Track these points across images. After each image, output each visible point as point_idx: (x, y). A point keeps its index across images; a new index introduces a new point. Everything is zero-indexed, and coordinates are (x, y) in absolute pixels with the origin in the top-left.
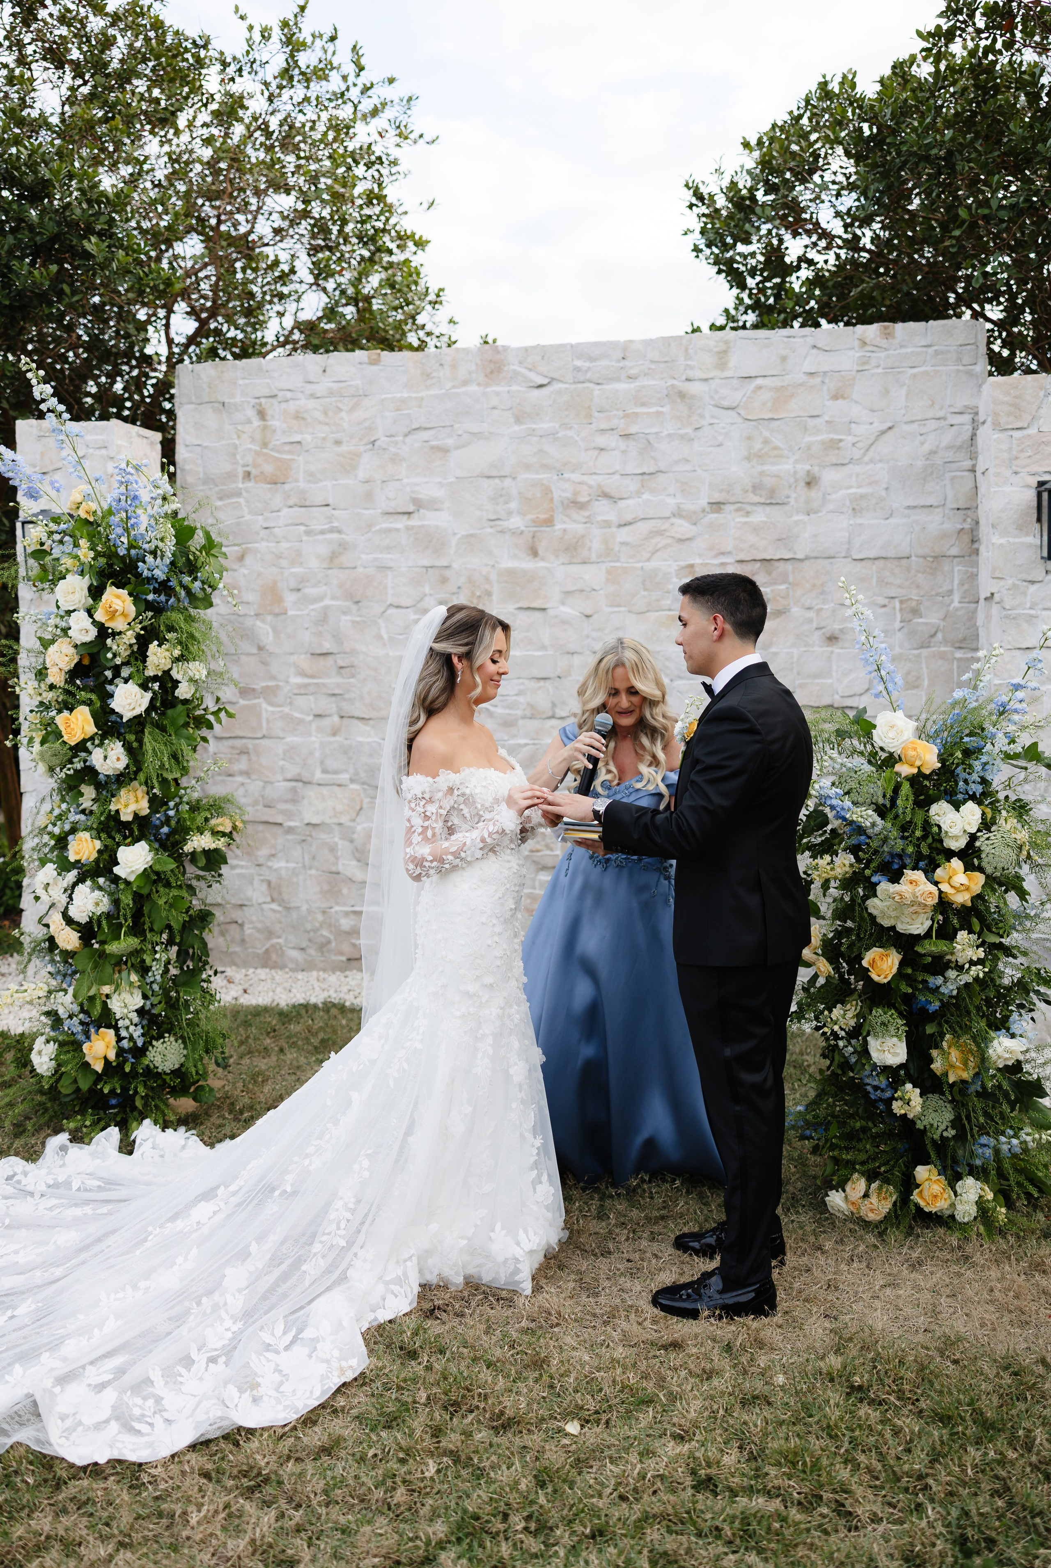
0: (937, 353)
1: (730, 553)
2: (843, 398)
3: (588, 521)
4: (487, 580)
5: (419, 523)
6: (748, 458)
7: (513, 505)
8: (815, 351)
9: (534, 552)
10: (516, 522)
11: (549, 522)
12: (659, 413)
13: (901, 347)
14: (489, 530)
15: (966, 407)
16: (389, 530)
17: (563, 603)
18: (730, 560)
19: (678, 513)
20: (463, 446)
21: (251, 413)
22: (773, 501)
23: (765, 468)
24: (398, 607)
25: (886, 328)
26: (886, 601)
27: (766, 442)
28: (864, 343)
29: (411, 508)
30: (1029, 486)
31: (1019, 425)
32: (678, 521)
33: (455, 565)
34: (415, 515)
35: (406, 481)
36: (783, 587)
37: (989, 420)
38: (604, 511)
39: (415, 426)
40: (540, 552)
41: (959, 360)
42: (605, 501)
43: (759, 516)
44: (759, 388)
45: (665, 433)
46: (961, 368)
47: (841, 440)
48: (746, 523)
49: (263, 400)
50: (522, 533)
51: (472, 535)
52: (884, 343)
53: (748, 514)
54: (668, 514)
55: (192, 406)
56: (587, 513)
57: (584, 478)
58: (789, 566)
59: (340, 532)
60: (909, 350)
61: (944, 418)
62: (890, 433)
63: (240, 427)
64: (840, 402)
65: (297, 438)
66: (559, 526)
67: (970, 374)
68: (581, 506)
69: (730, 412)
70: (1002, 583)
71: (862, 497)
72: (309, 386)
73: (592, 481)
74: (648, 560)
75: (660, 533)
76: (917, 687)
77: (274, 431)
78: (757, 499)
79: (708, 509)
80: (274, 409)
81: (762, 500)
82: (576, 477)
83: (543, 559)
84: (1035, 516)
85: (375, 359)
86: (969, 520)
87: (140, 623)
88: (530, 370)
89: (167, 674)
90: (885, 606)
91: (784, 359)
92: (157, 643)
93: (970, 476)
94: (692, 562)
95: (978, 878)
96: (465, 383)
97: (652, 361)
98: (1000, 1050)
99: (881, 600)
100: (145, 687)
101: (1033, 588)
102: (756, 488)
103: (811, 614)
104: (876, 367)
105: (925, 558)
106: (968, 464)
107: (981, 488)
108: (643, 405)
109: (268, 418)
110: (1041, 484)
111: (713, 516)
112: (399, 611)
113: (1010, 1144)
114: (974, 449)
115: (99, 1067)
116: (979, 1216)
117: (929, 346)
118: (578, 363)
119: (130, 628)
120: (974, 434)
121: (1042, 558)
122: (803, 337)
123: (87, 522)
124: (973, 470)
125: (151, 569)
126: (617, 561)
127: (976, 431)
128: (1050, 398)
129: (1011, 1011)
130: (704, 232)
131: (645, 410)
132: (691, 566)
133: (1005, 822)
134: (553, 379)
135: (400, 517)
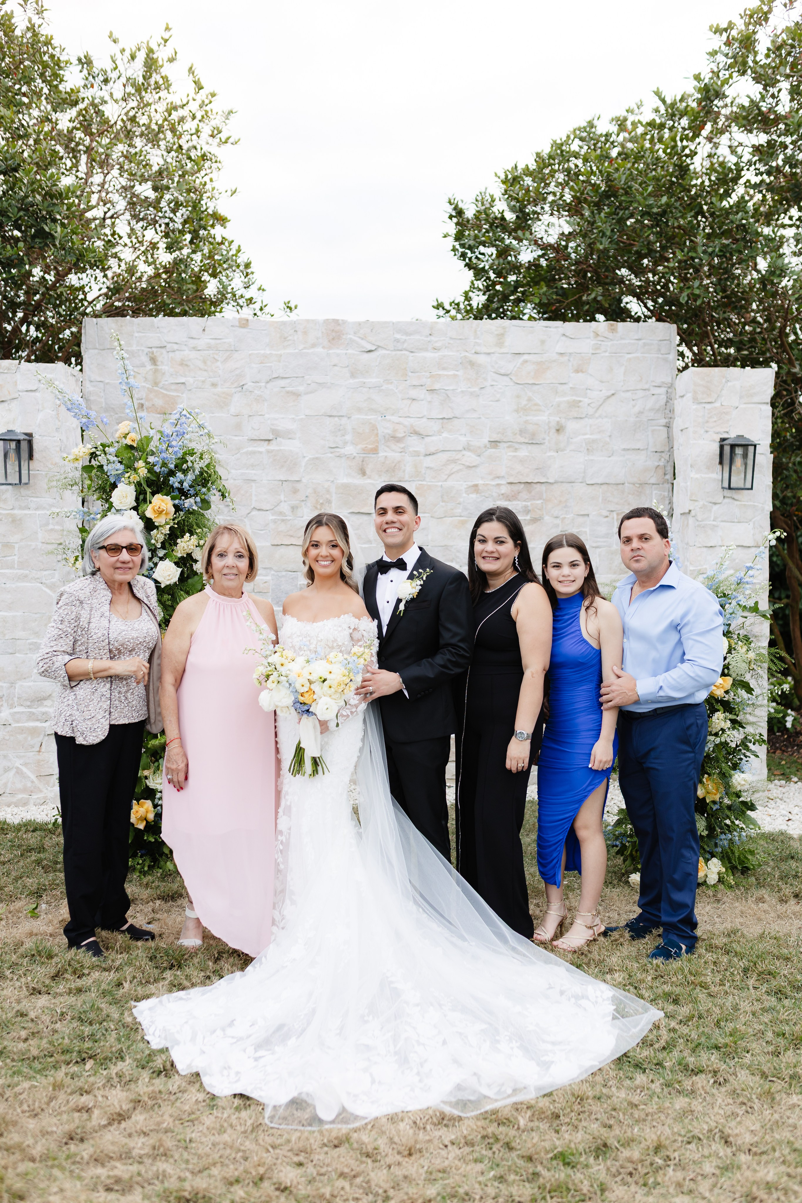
0: (645, 344)
1: (503, 477)
2: (582, 372)
3: (403, 451)
4: (328, 491)
5: (277, 448)
6: (517, 411)
7: (348, 437)
8: (564, 338)
9: (363, 473)
10: (350, 450)
11: (375, 451)
12: (456, 376)
13: (622, 339)
14: (330, 455)
15: (663, 383)
16: (254, 453)
18: (503, 482)
19: (467, 448)
20: (311, 392)
21: (145, 359)
22: (534, 442)
23: (529, 418)
24: (259, 510)
25: (612, 325)
26: (607, 514)
27: (530, 400)
28: (597, 335)
29: (271, 437)
30: (714, 441)
31: (710, 400)
32: (467, 453)
33: (304, 480)
34: (274, 442)
35: (267, 416)
36: (539, 502)
37: (689, 396)
38: (415, 444)
39: (274, 376)
40: (368, 472)
41: (659, 350)
42: (415, 437)
43: (524, 452)
44: (526, 361)
45: (460, 390)
46: (660, 356)
47: (580, 401)
48: (514, 456)
49: (154, 350)
50: (354, 458)
51: (317, 458)
52: (610, 335)
53: (516, 450)
54: (461, 448)
55: (96, 351)
56: (402, 445)
57: (401, 420)
58: (543, 487)
60: (627, 341)
61: (648, 390)
62: (613, 397)
64: (580, 375)
65: (182, 380)
66: (382, 454)
67: (666, 360)
68: (398, 440)
69: (505, 378)
70: (696, 503)
71: (594, 441)
72: (192, 341)
73: (407, 422)
74: (446, 480)
75: (455, 461)
78: (523, 440)
79: (488, 446)
80: (162, 356)
81: (526, 441)
82: (395, 419)
83: (369, 478)
84: (718, 460)
85: (244, 324)
86: (663, 460)
87: (173, 520)
88: (362, 339)
89: (189, 555)
90: (607, 517)
91: (543, 342)
92: (188, 535)
93: (665, 429)
94: (477, 483)
95: (729, 681)
96: (313, 346)
97: (451, 338)
98: (739, 779)
99: (605, 513)
100: (177, 564)
101: (716, 507)
102: (522, 432)
103: (558, 521)
104: (605, 352)
105: (634, 484)
106: (663, 421)
107: (679, 440)
108: (444, 369)
109: (158, 363)
110: (723, 440)
111: (494, 450)
112: (261, 512)
113: (740, 836)
114: (667, 411)
115: (141, 826)
116: (719, 881)
117: (639, 339)
118: (398, 336)
119: (167, 523)
120: (667, 402)
121: (723, 488)
122: (556, 327)
123: (131, 447)
124: (668, 426)
125: (181, 483)
126: (424, 480)
127: (669, 400)
128: (729, 384)
129: (741, 759)
130: (459, 237)
131: (445, 373)
132: (476, 486)
133: (741, 648)
134: (379, 346)
135: (263, 442)
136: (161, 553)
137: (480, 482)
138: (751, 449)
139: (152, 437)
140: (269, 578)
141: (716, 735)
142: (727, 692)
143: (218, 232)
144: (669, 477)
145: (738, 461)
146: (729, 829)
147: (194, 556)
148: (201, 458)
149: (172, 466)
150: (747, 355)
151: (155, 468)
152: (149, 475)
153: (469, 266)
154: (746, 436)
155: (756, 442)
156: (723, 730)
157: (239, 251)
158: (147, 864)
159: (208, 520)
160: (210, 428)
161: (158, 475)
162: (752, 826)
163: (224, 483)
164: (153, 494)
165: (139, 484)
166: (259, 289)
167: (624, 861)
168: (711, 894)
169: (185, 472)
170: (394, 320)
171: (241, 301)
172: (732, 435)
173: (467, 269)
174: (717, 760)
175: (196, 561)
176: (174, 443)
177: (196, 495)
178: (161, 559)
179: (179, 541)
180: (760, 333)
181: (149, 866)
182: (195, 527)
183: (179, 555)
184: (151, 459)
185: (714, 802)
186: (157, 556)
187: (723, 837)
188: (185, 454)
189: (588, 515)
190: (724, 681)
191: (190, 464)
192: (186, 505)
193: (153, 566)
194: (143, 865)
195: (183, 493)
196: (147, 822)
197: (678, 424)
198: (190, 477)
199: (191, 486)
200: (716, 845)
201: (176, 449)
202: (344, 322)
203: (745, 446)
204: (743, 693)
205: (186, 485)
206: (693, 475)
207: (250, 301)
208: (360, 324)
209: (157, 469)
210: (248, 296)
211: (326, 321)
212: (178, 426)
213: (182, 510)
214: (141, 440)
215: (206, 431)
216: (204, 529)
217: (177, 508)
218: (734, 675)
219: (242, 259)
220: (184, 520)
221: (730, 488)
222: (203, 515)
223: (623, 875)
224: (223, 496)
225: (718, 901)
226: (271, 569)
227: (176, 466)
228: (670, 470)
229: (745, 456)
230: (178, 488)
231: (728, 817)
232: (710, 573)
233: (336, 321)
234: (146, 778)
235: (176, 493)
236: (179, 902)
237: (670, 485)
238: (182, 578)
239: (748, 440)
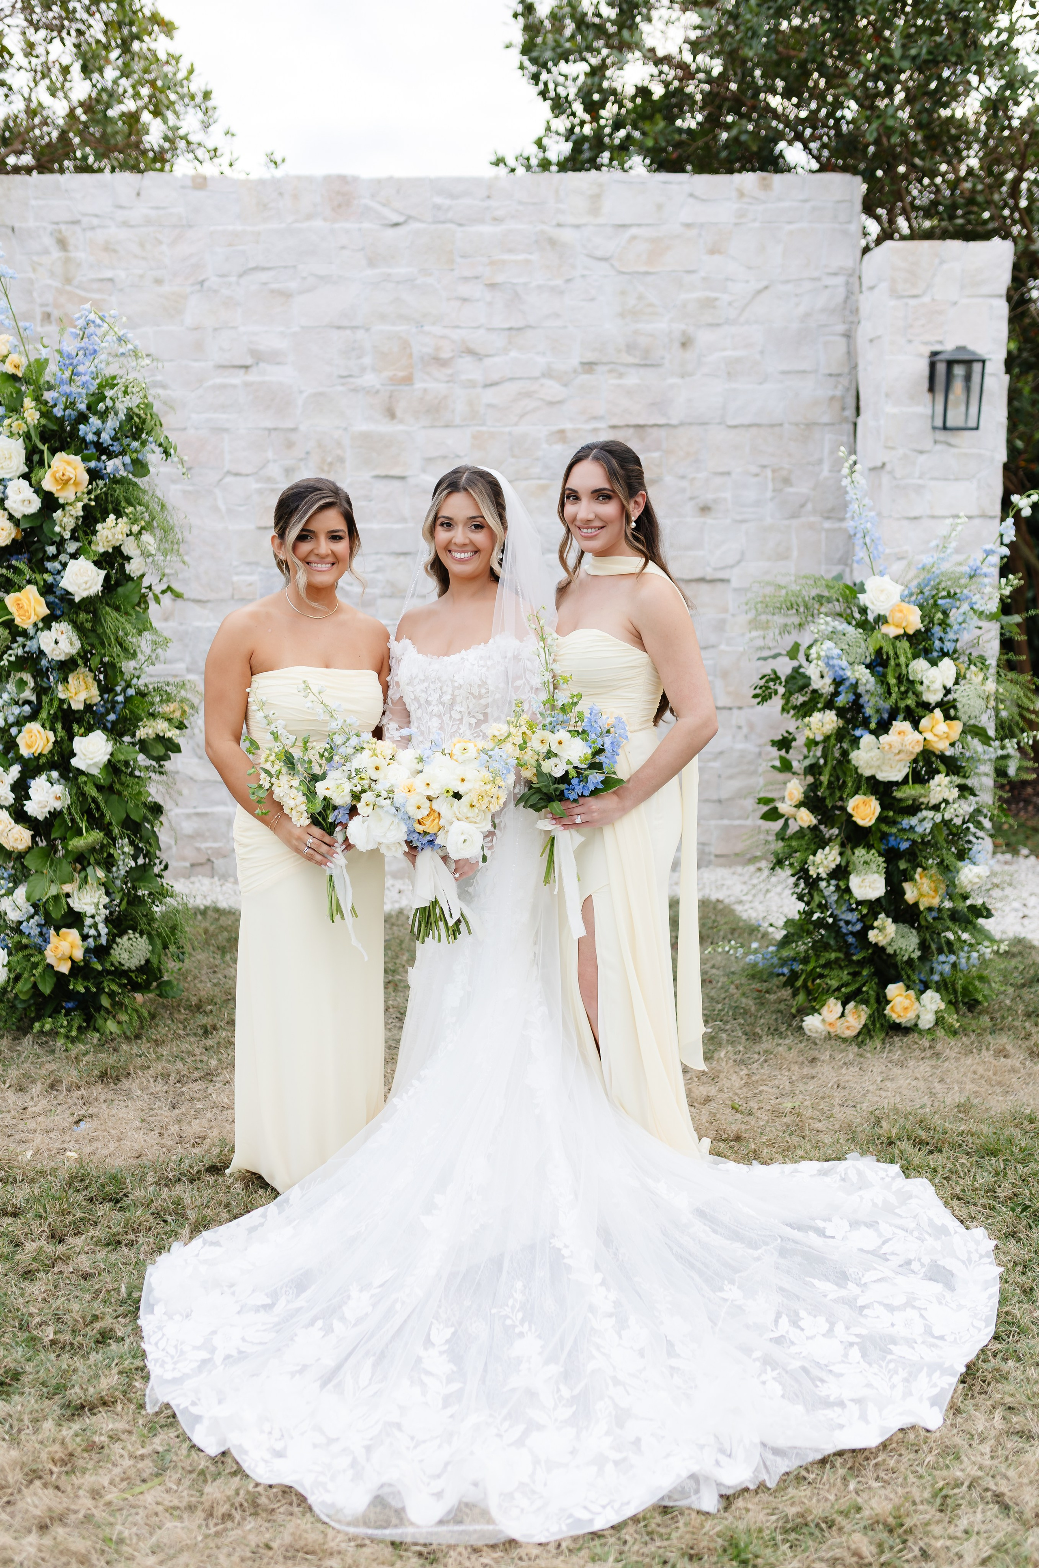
0: (814, 210)
1: (603, 417)
2: (719, 252)
3: (451, 380)
4: (339, 444)
5: (259, 379)
6: (622, 315)
7: (367, 360)
8: (691, 200)
9: (392, 414)
10: (370, 379)
11: (408, 380)
12: (528, 262)
13: (780, 201)
14: (340, 388)
16: (224, 387)
17: (424, 471)
18: (601, 425)
19: (548, 374)
20: (309, 291)
21: (48, 241)
22: (648, 363)
23: (640, 326)
24: (237, 474)
25: (764, 179)
26: (759, 470)
27: (640, 297)
28: (741, 194)
29: (249, 361)
30: (921, 356)
31: (915, 293)
32: (548, 382)
33: (303, 428)
34: (254, 370)
35: (242, 329)
36: (660, 454)
37: (884, 286)
38: (468, 369)
39: (252, 265)
40: (399, 413)
41: (837, 215)
42: (468, 359)
43: (632, 379)
44: (634, 238)
45: (535, 284)
46: (837, 227)
47: (716, 299)
48: (619, 386)
49: (63, 227)
50: (377, 392)
51: (321, 394)
52: (761, 196)
53: (621, 375)
54: (537, 374)
56: (449, 371)
57: (447, 331)
58: (663, 433)
59: (164, 387)
60: (787, 205)
62: (767, 293)
63: (35, 258)
64: (716, 257)
65: (109, 274)
66: (418, 385)
67: (845, 234)
68: (442, 363)
69: (603, 264)
70: (893, 453)
71: (737, 360)
72: (120, 211)
73: (456, 335)
74: (516, 424)
75: (529, 395)
76: (786, 558)
77: (79, 265)
78: (631, 360)
79: (580, 370)
80: (76, 237)
81: (636, 361)
82: (437, 330)
83: (401, 422)
84: (926, 385)
85: (200, 183)
86: (840, 387)
87: (89, 493)
88: (384, 205)
89: (117, 549)
90: (757, 475)
91: (660, 207)
92: (112, 517)
93: (843, 341)
94: (562, 427)
95: (957, 726)
96: (309, 217)
97: (520, 203)
98: (970, 876)
99: (754, 469)
100: (98, 564)
101: (922, 458)
102: (630, 348)
103: (684, 484)
104: (754, 220)
105: (797, 425)
106: (841, 328)
107: (867, 356)
108: (510, 251)
109: (71, 248)
110: (934, 354)
111: (586, 377)
112: (239, 478)
113: (969, 958)
114: (847, 313)
115: (64, 968)
116: (937, 1024)
117: (805, 201)
118: (438, 200)
119: (78, 499)
120: (847, 298)
121: (934, 428)
122: (680, 183)
123: (14, 378)
124: (848, 336)
125: (98, 433)
126: (483, 424)
127: (849, 294)
128: (945, 267)
129: (969, 842)
130: (527, 49)
131: (512, 257)
132: (562, 432)
133: (974, 675)
134: (409, 218)
135: (236, 371)
136: (72, 547)
137: (568, 426)
138: (977, 367)
139: (46, 361)
140: (254, 578)
141: (936, 808)
142: (952, 745)
143: (160, 45)
144: (850, 412)
145: (958, 386)
146: (950, 948)
147: (126, 550)
148: (126, 393)
149: (82, 407)
150: (962, 226)
151: (55, 410)
152: (43, 421)
153: (544, 94)
154: (971, 347)
155: (986, 357)
156: (946, 801)
157: (191, 71)
158: (76, 1025)
159: (144, 492)
160: (137, 342)
161: (60, 421)
162: (986, 943)
163: (166, 433)
164: (53, 452)
165: (27, 437)
166: (227, 133)
167: (795, 995)
168: (927, 1044)
169: (103, 416)
170: (433, 174)
171: (200, 153)
172: (948, 346)
173: (541, 98)
174: (935, 846)
175: (128, 559)
176: (81, 369)
177: (123, 453)
178: (74, 556)
179: (99, 527)
180: (982, 192)
181: (80, 1028)
182: (123, 504)
183: (101, 550)
184: (48, 396)
185: (930, 909)
186: (65, 551)
187: (942, 958)
188: (100, 386)
189: (728, 473)
190: (949, 727)
191: (109, 403)
192: (109, 470)
193: (59, 567)
194: (70, 1027)
195: (103, 450)
196: (73, 961)
197: (864, 332)
198: (112, 423)
199: (114, 439)
200: (932, 972)
201: (84, 378)
202: (356, 179)
203: (968, 363)
204: (975, 744)
205: (105, 437)
206: (890, 409)
207: (214, 153)
208: (379, 181)
209: (58, 412)
210: (211, 146)
211: (328, 179)
212: (86, 340)
213: (102, 478)
214: (29, 366)
215: (130, 346)
216: (139, 508)
217: (94, 475)
218: (964, 718)
219: (196, 86)
220: (106, 494)
221: (945, 428)
222: (136, 484)
223: (794, 1016)
224: (166, 452)
225: (937, 1055)
226: (257, 564)
227: (89, 408)
228: (851, 402)
229: (968, 378)
230: (92, 442)
231: (948, 929)
232: (927, 559)
233: (343, 179)
234: (68, 895)
235: (92, 450)
236: (126, 1084)
237: (851, 427)
238: (109, 586)
239: (973, 353)
